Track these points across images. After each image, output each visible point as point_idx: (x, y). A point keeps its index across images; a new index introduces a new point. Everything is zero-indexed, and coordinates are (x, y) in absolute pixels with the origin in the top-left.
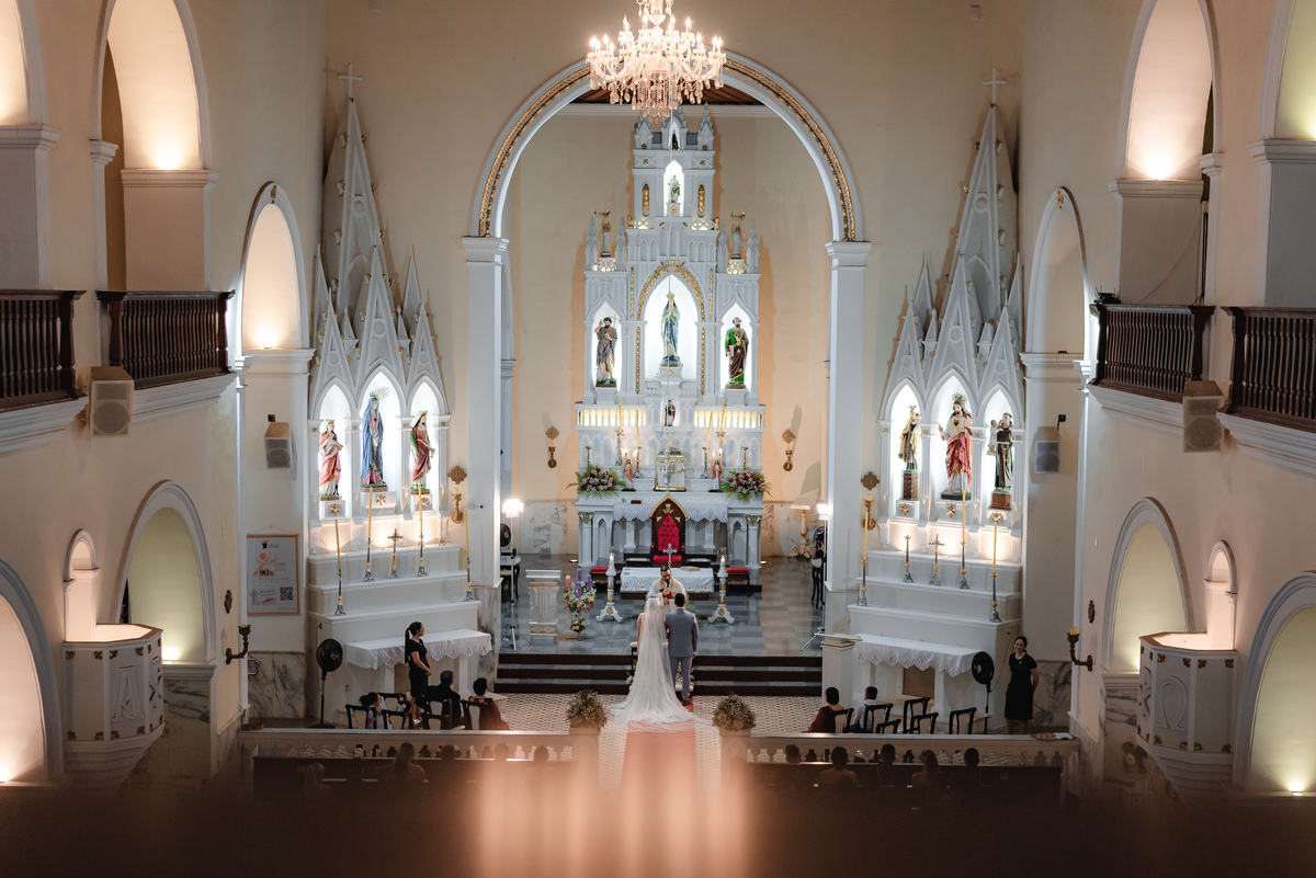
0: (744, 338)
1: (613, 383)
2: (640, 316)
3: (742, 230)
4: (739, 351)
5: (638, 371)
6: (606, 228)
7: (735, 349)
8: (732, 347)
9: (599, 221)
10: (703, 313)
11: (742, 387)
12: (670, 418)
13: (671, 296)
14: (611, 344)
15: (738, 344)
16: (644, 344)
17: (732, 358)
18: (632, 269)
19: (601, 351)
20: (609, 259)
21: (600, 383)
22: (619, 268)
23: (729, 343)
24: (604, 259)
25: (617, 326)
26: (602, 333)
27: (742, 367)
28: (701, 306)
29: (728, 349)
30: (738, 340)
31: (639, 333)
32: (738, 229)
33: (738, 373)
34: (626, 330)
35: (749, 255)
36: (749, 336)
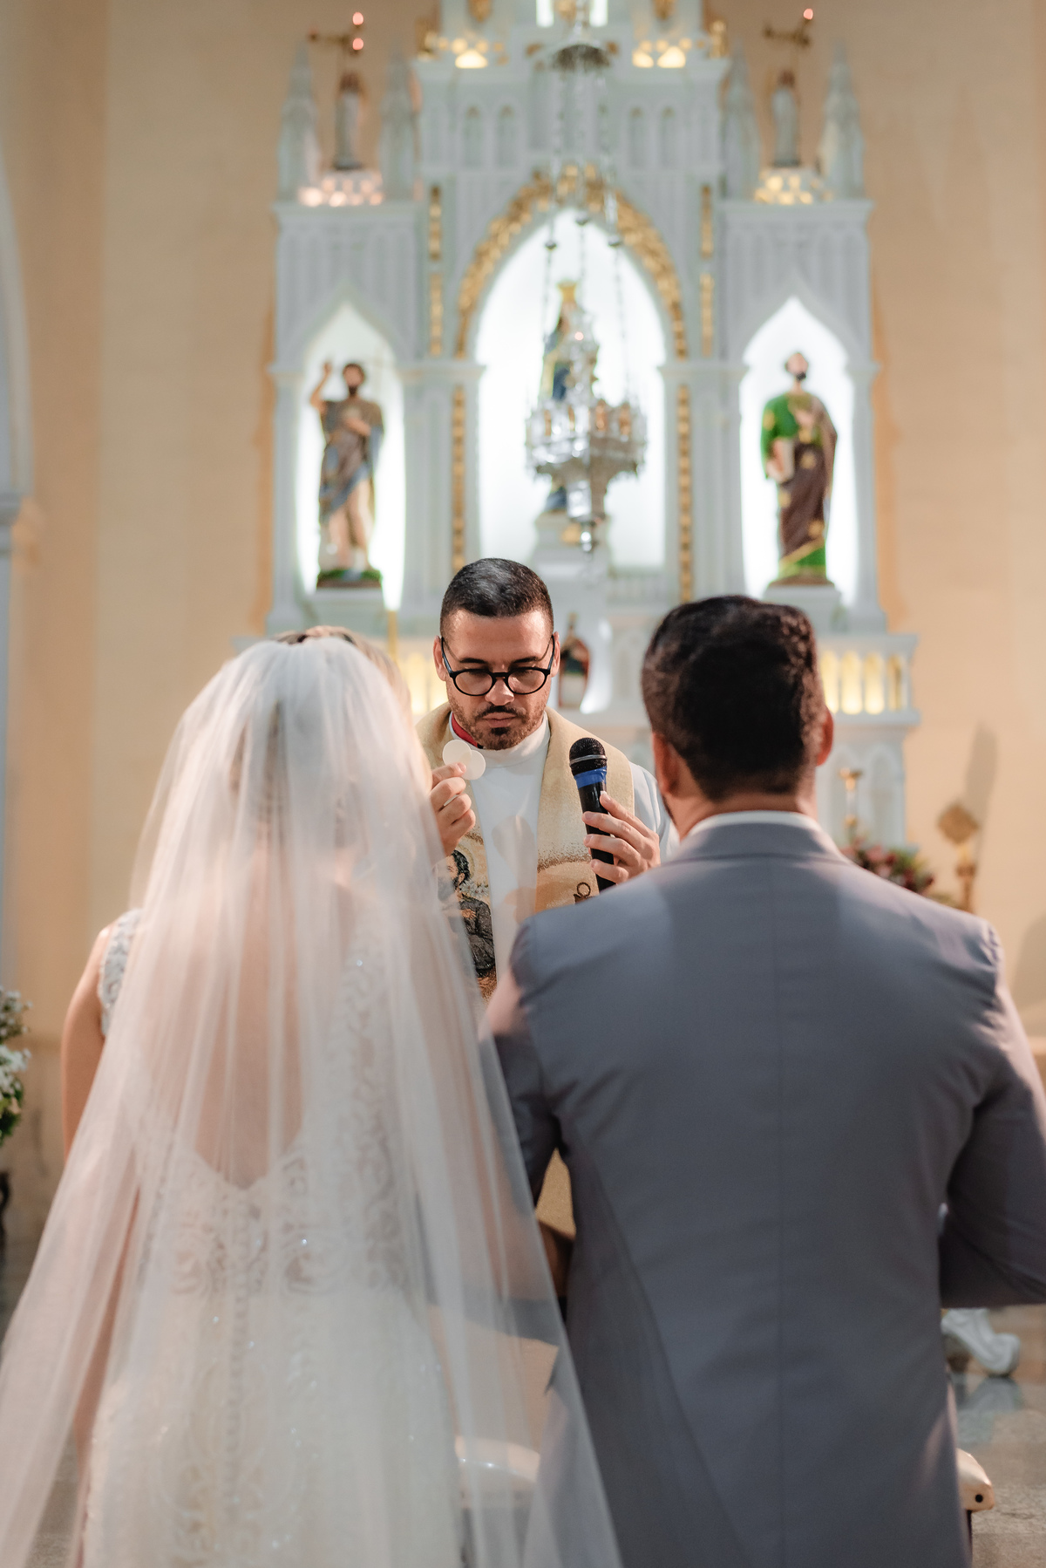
0: (822, 416)
1: (371, 579)
2: (461, 345)
3: (802, 79)
4: (809, 461)
5: (458, 532)
6: (350, 84)
7: (799, 451)
8: (784, 447)
9: (329, 65)
10: (680, 336)
11: (821, 580)
12: (573, 682)
13: (569, 290)
14: (365, 447)
15: (806, 436)
16: (475, 440)
17: (785, 485)
18: (435, 192)
19: (332, 471)
20: (355, 175)
21: (330, 578)
22: (394, 191)
23: (772, 436)
24: (341, 176)
25: (387, 392)
26: (331, 415)
27: (819, 513)
28: (675, 312)
29: (769, 451)
30: (805, 419)
31: (458, 403)
32: (788, 79)
33: (807, 539)
34: (414, 397)
35: (829, 149)
36: (842, 416)
